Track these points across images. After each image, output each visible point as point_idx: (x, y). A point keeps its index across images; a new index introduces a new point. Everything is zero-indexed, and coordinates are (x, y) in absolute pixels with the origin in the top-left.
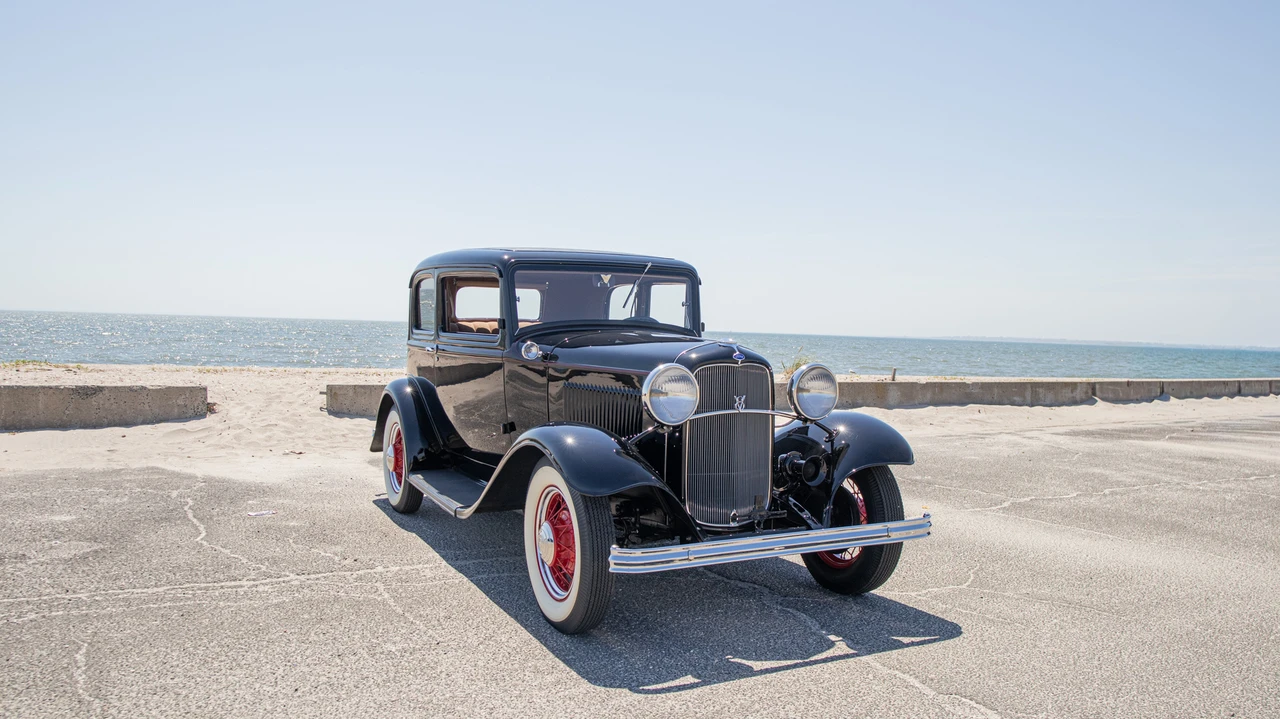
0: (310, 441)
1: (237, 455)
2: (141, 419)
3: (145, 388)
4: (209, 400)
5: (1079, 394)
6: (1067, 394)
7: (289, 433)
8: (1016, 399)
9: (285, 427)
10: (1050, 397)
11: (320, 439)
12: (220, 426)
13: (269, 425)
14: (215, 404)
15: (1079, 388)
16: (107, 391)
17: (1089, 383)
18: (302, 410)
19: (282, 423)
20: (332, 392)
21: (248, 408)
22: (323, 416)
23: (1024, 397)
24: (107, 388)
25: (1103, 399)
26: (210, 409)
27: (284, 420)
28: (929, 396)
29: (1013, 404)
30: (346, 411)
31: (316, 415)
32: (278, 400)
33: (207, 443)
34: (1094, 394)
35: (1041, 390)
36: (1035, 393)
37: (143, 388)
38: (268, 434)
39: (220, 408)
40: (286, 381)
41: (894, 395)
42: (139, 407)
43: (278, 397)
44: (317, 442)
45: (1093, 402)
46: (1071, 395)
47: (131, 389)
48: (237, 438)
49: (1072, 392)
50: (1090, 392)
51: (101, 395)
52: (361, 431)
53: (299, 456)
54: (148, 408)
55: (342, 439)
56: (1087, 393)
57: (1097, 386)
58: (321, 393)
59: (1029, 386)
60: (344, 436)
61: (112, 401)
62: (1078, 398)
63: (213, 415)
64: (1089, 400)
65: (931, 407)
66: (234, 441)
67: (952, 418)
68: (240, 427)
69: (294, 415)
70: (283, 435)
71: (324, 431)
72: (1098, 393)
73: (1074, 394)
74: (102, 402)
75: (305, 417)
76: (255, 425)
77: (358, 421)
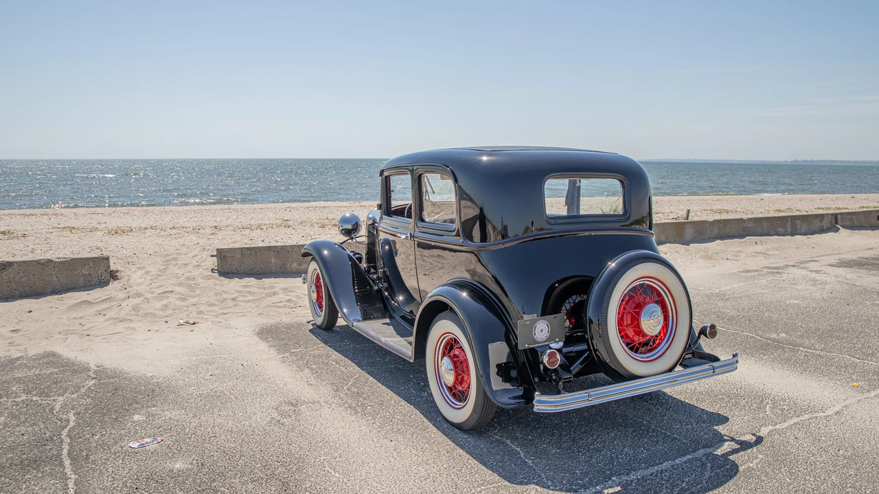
0: (202, 308)
1: (134, 329)
2: (49, 290)
3: (52, 261)
4: (113, 267)
5: (825, 224)
6: (817, 224)
7: (183, 299)
8: (780, 230)
9: (180, 293)
10: (805, 227)
11: (213, 305)
12: (121, 295)
13: (165, 292)
14: (117, 271)
15: (826, 219)
16: (16, 266)
17: (832, 214)
18: (196, 272)
19: (178, 289)
20: (221, 254)
21: (147, 273)
22: (214, 278)
23: (786, 228)
24: (16, 262)
25: (844, 227)
26: (114, 276)
27: (180, 284)
28: (715, 231)
29: (778, 235)
30: (235, 271)
31: (208, 278)
32: (174, 262)
33: (108, 316)
34: (836, 223)
35: (798, 222)
36: (794, 225)
37: (50, 261)
38: (165, 302)
39: (123, 274)
40: (181, 241)
41: (689, 232)
42: (47, 278)
43: (174, 259)
44: (210, 309)
45: (837, 230)
46: (819, 225)
47: (38, 263)
48: (136, 308)
49: (821, 222)
50: (834, 221)
51: (10, 270)
52: (249, 292)
53: (193, 327)
54: (55, 279)
55: (231, 303)
56: (831, 222)
57: (839, 217)
58: (212, 256)
59: (790, 218)
60: (233, 299)
61: (22, 274)
62: (825, 227)
63: (115, 282)
64: (832, 228)
65: (718, 242)
66: (133, 312)
67: (740, 252)
68: (139, 295)
69: (188, 278)
70: (178, 303)
71: (216, 294)
72: (839, 222)
73: (822, 224)
74: (12, 276)
75: (200, 280)
76: (153, 293)
77: (246, 281)
